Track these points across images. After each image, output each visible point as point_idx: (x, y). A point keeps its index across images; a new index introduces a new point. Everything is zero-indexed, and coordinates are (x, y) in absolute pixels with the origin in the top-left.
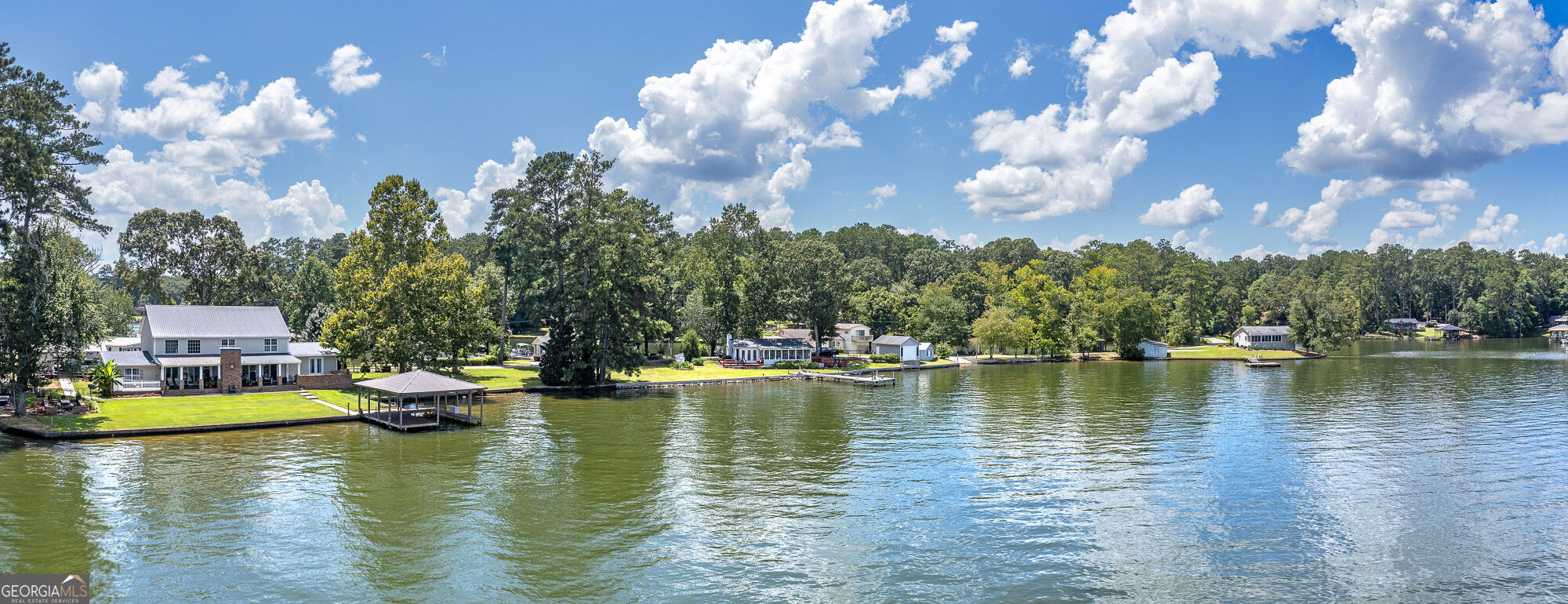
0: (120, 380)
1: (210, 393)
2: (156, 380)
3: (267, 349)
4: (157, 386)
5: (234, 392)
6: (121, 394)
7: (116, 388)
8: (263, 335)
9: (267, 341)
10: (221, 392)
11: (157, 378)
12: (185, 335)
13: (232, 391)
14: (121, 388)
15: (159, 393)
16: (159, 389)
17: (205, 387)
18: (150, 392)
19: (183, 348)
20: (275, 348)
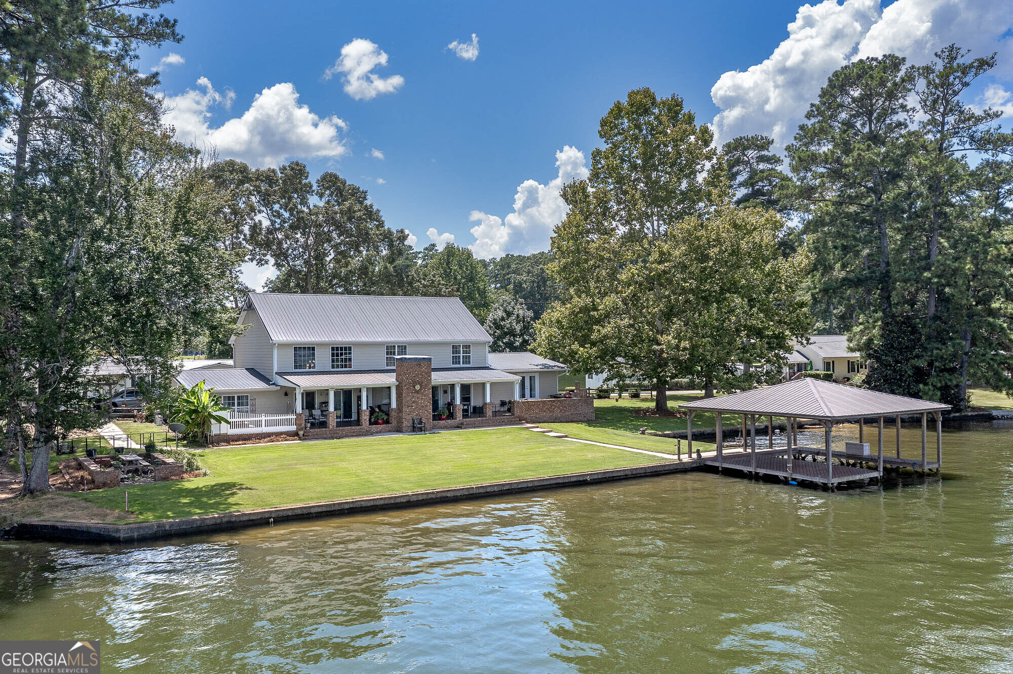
0: (225, 414)
1: (379, 433)
2: (287, 413)
3: (456, 360)
4: (289, 422)
5: (421, 430)
6: (228, 440)
7: (216, 429)
8: (449, 338)
9: (455, 349)
10: (399, 430)
11: (290, 409)
12: (325, 339)
13: (417, 428)
14: (225, 429)
15: (295, 435)
16: (293, 428)
17: (371, 424)
18: (278, 434)
19: (323, 359)
20: (467, 360)
